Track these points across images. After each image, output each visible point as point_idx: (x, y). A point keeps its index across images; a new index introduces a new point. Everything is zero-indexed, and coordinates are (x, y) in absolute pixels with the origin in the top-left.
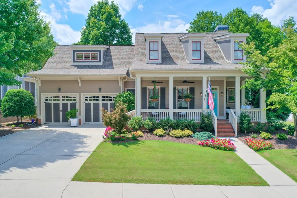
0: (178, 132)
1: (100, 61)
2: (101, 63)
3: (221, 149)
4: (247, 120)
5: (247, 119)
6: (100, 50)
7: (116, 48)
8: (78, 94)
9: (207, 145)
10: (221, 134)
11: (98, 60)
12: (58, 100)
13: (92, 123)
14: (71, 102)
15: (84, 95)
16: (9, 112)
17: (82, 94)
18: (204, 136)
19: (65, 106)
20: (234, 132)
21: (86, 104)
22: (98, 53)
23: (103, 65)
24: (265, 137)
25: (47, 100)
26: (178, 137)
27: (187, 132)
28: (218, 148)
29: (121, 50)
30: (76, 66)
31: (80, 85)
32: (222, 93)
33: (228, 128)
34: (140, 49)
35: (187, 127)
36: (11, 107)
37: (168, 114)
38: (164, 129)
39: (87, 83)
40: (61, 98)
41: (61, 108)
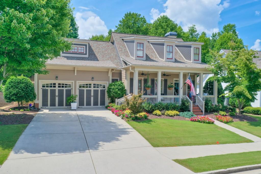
0: (170, 112)
1: (86, 54)
2: (87, 56)
3: (206, 123)
7: (94, 43)
10: (195, 113)
11: (85, 53)
13: (85, 106)
15: (79, 83)
16: (16, 97)
18: (189, 114)
19: (61, 92)
21: (80, 90)
23: (88, 57)
24: (223, 115)
25: (43, 87)
26: (171, 116)
28: (204, 123)
30: (65, 57)
31: (76, 74)
32: (185, 84)
33: (197, 109)
35: (174, 108)
36: (18, 93)
38: (160, 111)
40: (57, 85)
41: (57, 94)
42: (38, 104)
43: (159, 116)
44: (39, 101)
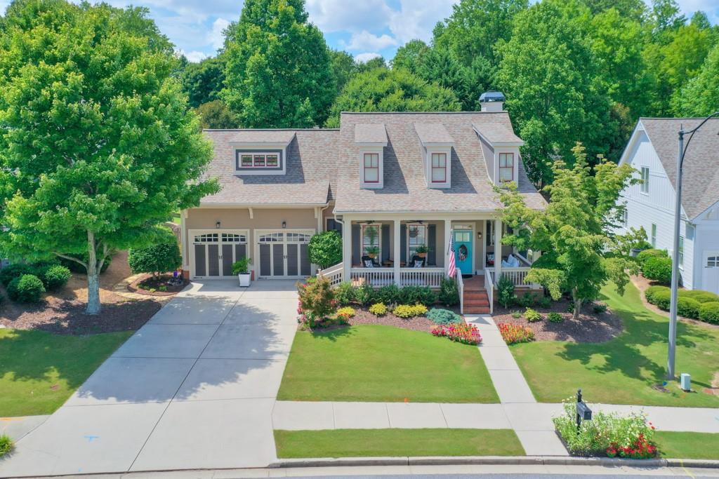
0: (404, 309)
1: (281, 168)
2: (283, 172)
3: (462, 342)
4: (507, 290)
5: (507, 288)
6: (281, 150)
7: (307, 137)
8: (248, 230)
9: (443, 334)
10: (470, 310)
11: (279, 166)
12: (216, 240)
13: (272, 276)
14: (238, 243)
15: (259, 233)
16: (143, 268)
17: (255, 230)
18: (443, 316)
19: (227, 249)
20: (489, 306)
21: (262, 246)
22: (278, 154)
23: (286, 175)
24: (529, 319)
25: (196, 240)
26: (404, 318)
27: (420, 308)
28: (457, 341)
29: (317, 141)
30: (241, 177)
31: (252, 217)
32: (479, 233)
33: (482, 299)
34: (348, 150)
35: (421, 299)
36: (147, 260)
37: (392, 277)
38: (386, 304)
39: (264, 214)
40: (220, 238)
41: (220, 253)
42: (188, 272)
43: (380, 316)
44: (189, 266)
